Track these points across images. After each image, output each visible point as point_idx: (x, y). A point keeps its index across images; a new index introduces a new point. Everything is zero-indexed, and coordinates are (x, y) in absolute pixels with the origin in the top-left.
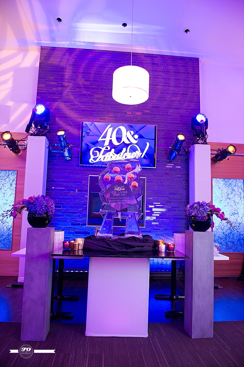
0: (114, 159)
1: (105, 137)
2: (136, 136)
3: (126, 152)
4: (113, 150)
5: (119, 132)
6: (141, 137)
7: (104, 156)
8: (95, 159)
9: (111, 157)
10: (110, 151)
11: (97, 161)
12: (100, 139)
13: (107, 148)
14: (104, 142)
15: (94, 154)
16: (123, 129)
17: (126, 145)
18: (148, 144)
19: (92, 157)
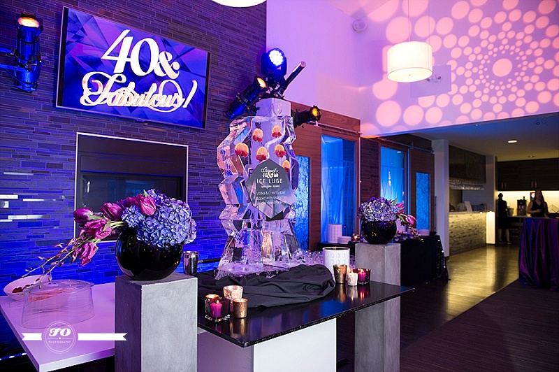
0: (133, 103)
1: (116, 53)
2: (176, 65)
3: (157, 92)
4: (132, 85)
5: (145, 50)
6: (183, 67)
7: (113, 94)
8: (93, 98)
9: (128, 97)
10: (126, 85)
11: (98, 102)
12: (105, 57)
13: (119, 78)
14: (114, 63)
15: (93, 87)
16: (153, 44)
17: (158, 80)
18: (195, 83)
19: (87, 92)
